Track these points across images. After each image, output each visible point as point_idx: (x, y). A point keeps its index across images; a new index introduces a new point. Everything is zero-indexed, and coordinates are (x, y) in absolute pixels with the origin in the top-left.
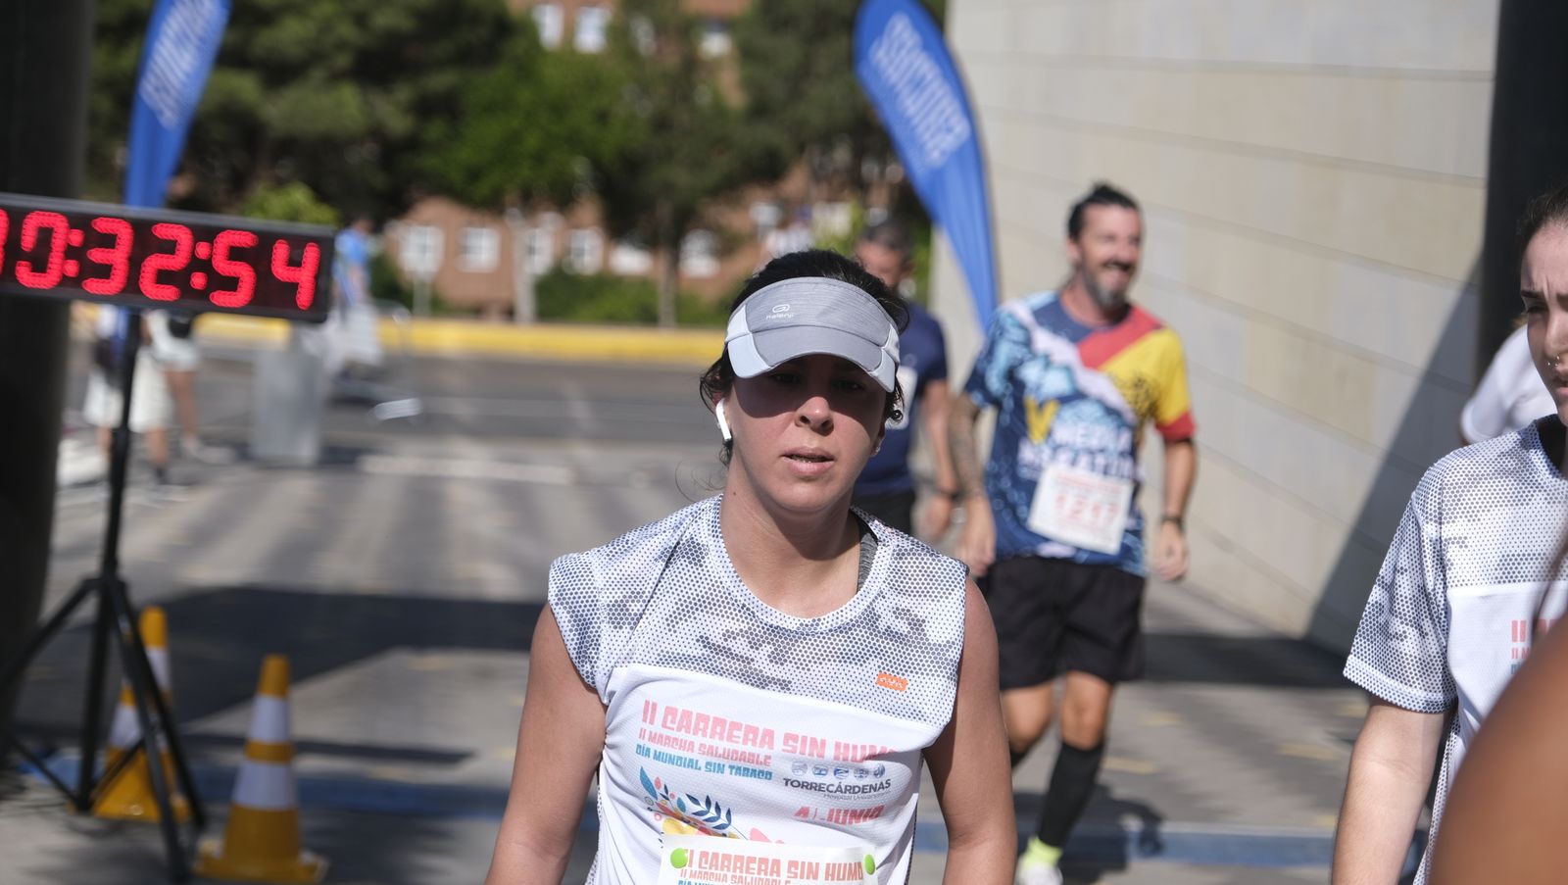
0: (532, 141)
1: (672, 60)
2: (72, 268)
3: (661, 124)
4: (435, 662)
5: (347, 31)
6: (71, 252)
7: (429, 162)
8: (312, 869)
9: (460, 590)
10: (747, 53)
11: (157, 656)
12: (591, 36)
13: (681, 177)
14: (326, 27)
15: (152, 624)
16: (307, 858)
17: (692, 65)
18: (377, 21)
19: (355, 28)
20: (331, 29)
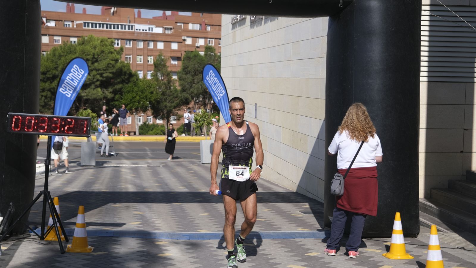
0: (138, 98)
1: (165, 81)
2: (36, 127)
3: (163, 94)
4: (118, 205)
5: (98, 77)
6: (35, 124)
7: (117, 103)
8: (90, 249)
9: (123, 191)
10: (180, 79)
11: (57, 207)
12: (149, 77)
13: (168, 105)
14: (94, 76)
15: (56, 200)
16: (89, 247)
17: (169, 81)
18: (105, 75)
19: (100, 77)
20: (95, 77)
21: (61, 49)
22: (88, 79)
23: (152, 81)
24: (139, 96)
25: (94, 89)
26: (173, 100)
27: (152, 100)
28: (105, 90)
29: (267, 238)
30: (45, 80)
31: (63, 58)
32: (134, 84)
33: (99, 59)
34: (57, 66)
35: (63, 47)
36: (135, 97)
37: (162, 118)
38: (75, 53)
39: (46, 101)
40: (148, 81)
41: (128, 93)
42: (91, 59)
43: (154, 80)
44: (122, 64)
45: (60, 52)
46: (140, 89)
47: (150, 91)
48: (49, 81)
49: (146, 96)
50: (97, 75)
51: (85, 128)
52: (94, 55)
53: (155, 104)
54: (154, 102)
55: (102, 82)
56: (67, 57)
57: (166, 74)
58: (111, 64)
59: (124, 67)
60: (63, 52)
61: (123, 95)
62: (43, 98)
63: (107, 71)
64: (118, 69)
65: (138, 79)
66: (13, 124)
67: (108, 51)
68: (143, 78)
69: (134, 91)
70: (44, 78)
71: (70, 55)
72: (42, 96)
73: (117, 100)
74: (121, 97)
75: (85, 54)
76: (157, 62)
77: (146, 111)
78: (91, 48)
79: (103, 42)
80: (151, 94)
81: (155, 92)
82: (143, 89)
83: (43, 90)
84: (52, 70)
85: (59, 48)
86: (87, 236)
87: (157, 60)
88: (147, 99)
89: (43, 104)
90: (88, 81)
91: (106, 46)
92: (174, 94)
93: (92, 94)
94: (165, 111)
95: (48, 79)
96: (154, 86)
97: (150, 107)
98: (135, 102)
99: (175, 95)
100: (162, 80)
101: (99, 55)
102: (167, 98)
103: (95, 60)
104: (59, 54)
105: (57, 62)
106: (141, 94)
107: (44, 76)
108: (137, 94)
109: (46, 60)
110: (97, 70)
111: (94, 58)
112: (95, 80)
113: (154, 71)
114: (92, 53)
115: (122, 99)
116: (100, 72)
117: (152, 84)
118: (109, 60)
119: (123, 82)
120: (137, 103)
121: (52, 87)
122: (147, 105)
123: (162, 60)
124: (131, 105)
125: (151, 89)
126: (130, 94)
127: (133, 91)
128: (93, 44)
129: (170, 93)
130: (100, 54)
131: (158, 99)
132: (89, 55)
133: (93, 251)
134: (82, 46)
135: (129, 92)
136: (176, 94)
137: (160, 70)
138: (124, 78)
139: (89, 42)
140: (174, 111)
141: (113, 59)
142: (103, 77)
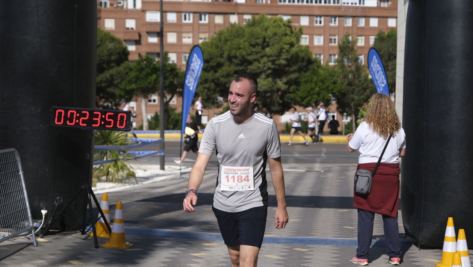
0: (317, 89)
1: (353, 68)
2: (77, 121)
3: (350, 84)
5: (270, 64)
6: (77, 118)
7: (291, 95)
12: (332, 64)
13: (356, 97)
14: (264, 63)
16: (127, 243)
17: (359, 68)
18: (277, 62)
19: (272, 64)
20: (266, 65)
21: (228, 32)
22: (259, 67)
23: (336, 69)
24: (319, 88)
25: (264, 79)
26: (362, 91)
27: (335, 91)
28: (278, 80)
29: (330, 244)
30: (209, 69)
31: (229, 43)
32: (314, 72)
33: (271, 43)
34: (222, 52)
35: (230, 30)
36: (314, 88)
37: (349, 115)
38: (244, 37)
39: (209, 93)
40: (332, 68)
41: (306, 84)
42: (261, 43)
43: (339, 67)
44: (299, 49)
45: (226, 35)
46: (320, 78)
47: (332, 81)
48: (212, 71)
49: (328, 87)
50: (267, 62)
51: (125, 122)
52: (264, 38)
53: (340, 96)
54: (337, 94)
55: (274, 70)
56: (233, 41)
57: (354, 60)
58: (284, 48)
59: (302, 51)
60: (230, 36)
61: (301, 86)
62: (206, 90)
63: (280, 57)
64: (293, 54)
65: (319, 66)
66: (56, 118)
67: (282, 33)
68: (325, 64)
69: (314, 80)
70: (207, 67)
71: (237, 39)
72: (205, 88)
73: (293, 92)
74: (297, 89)
75: (255, 37)
76: (342, 44)
77: (329, 105)
78: (261, 31)
79: (276, 23)
80: (333, 85)
81: (339, 81)
82: (324, 78)
83: (206, 81)
84: (215, 58)
85: (226, 31)
86: (124, 232)
87: (344, 42)
88: (328, 91)
89: (205, 97)
90: (257, 70)
91: (280, 26)
92: (363, 84)
93: (263, 85)
94: (352, 104)
95: (212, 68)
96: (339, 75)
97: (335, 100)
98: (314, 94)
99: (365, 86)
100: (350, 67)
101: (270, 39)
102: (354, 89)
103: (265, 44)
104: (225, 38)
105: (222, 48)
106: (321, 84)
107: (207, 65)
108: (317, 84)
109: (210, 45)
110: (268, 57)
111: (264, 41)
112: (265, 68)
113: (339, 55)
114: (262, 36)
115: (299, 90)
116: (271, 59)
117: (335, 73)
118: (282, 44)
119: (300, 70)
120: (316, 96)
121: (215, 77)
122: (329, 98)
123: (349, 42)
124: (309, 98)
125: (335, 77)
126: (309, 85)
127: (311, 81)
128: (264, 26)
129: (358, 83)
130: (273, 37)
131: (343, 91)
132: (258, 39)
133: (130, 248)
134: (251, 28)
135: (306, 82)
136: (366, 84)
137: (345, 55)
138: (302, 65)
139: (260, 23)
140: (364, 105)
141: (287, 42)
142: (276, 65)
